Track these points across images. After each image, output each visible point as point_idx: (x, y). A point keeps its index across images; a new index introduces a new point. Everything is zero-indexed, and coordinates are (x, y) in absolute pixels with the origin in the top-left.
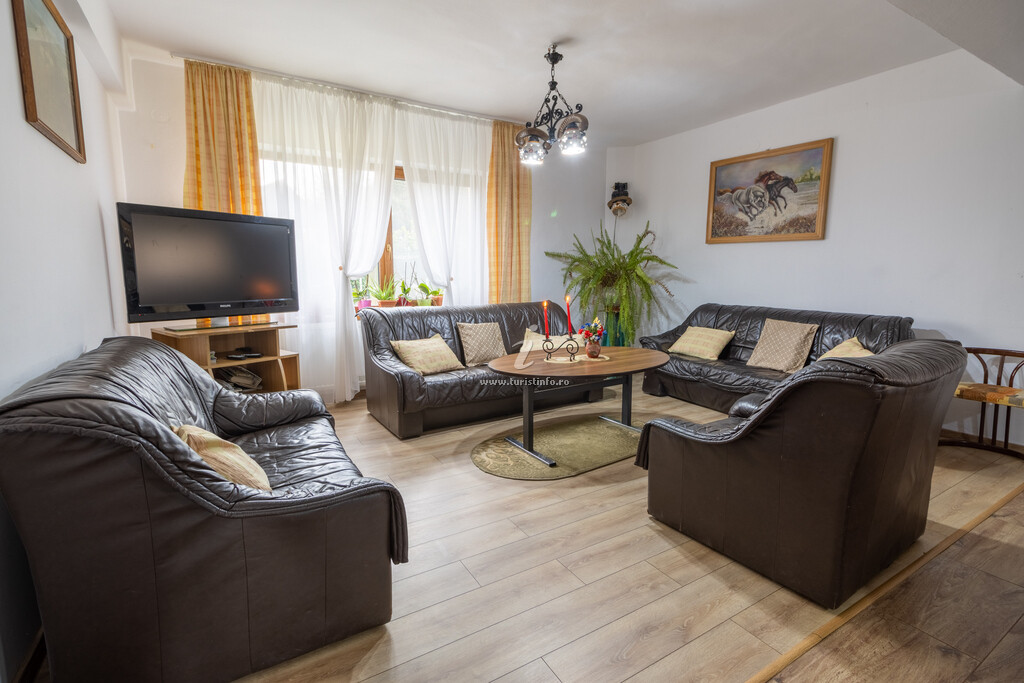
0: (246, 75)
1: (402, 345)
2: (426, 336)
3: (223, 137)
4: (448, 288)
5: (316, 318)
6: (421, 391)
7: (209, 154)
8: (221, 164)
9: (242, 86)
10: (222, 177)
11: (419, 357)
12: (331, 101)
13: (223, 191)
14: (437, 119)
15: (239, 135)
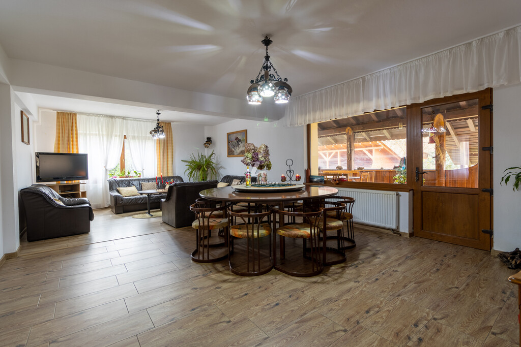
0: (75, 115)
1: (120, 189)
2: (130, 186)
3: (67, 131)
4: (142, 172)
5: (96, 182)
6: (122, 200)
7: (62, 136)
8: (66, 139)
9: (74, 118)
10: (66, 142)
11: (125, 192)
12: (102, 119)
13: (66, 146)
14: (138, 122)
15: (72, 130)
